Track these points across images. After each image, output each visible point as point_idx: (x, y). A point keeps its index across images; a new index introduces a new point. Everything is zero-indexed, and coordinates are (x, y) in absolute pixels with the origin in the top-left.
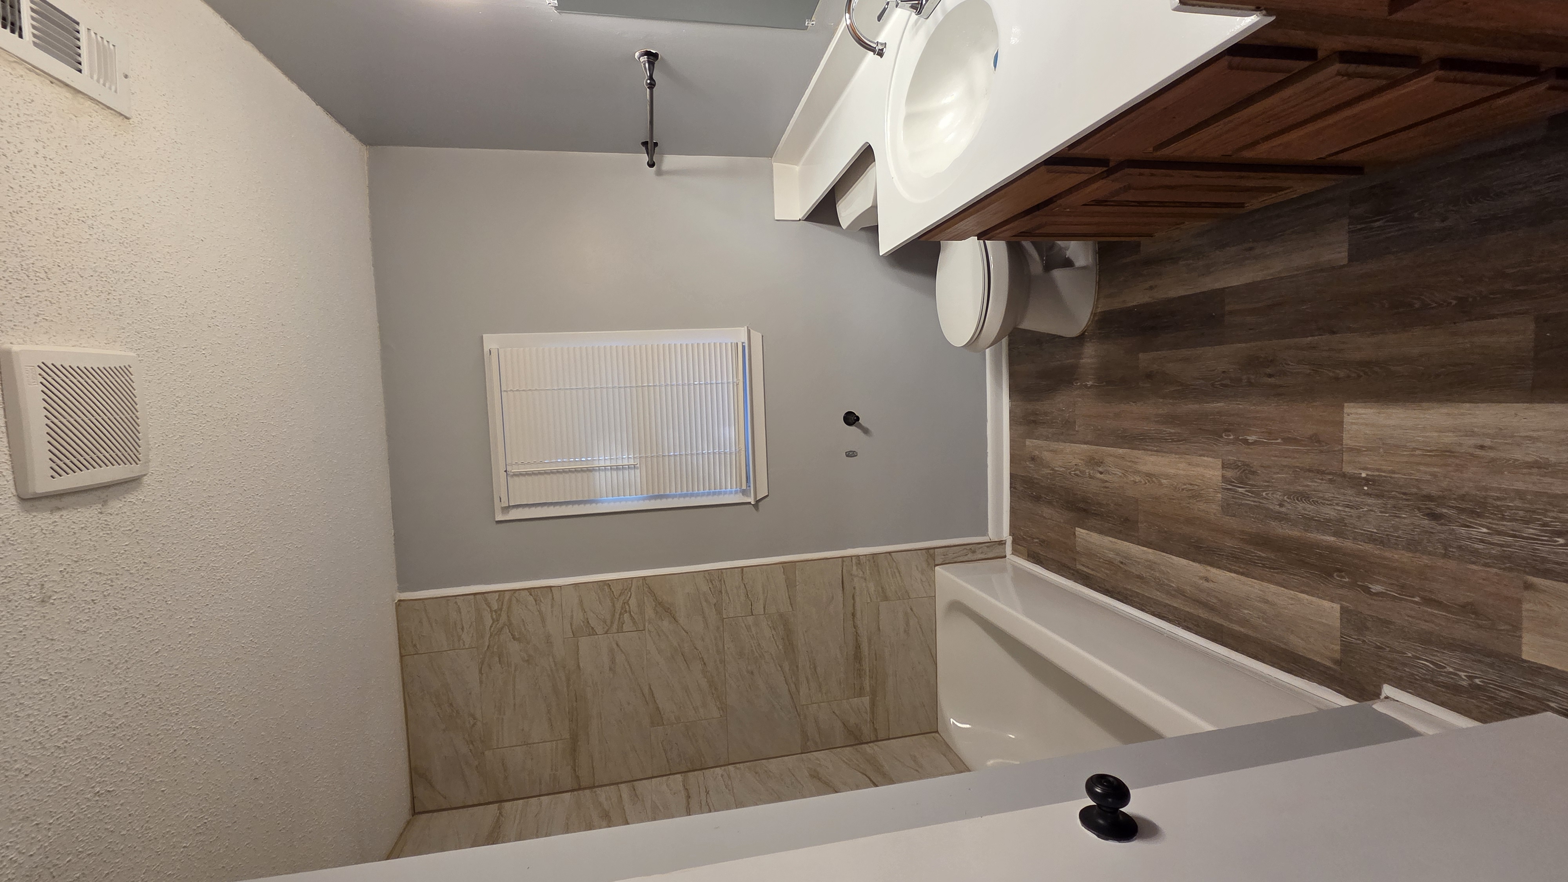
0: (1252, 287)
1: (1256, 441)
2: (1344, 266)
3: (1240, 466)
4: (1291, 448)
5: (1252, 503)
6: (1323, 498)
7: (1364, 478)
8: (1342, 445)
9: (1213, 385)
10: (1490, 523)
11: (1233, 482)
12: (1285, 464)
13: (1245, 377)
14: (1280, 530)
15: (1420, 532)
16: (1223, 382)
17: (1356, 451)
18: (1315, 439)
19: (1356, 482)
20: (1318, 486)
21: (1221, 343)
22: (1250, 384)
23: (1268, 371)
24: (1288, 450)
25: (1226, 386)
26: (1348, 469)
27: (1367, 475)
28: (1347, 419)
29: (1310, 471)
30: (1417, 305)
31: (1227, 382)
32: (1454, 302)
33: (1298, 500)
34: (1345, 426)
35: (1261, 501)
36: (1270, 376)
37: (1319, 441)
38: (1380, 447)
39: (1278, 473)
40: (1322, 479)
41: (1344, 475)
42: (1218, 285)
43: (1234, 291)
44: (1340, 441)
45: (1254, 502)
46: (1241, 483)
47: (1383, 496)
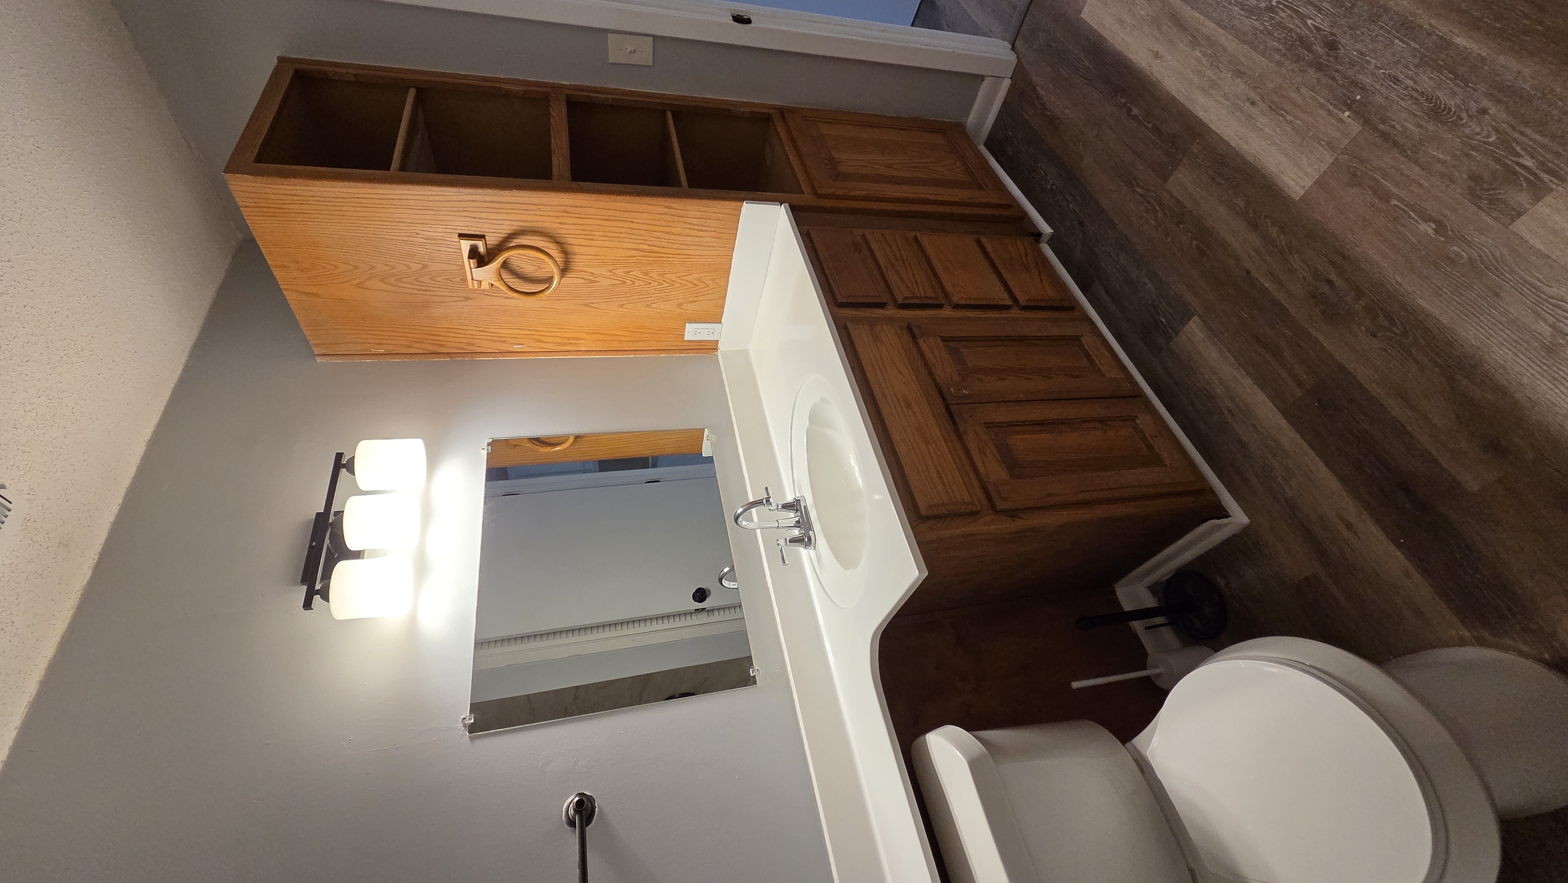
0: (1261, 382)
1: (1426, 220)
2: (1199, 316)
3: (1488, 199)
4: (1389, 185)
5: (1528, 131)
6: (1416, 102)
7: (1349, 108)
8: (1336, 159)
9: (1405, 334)
10: (1300, 28)
11: (1526, 179)
12: (1417, 169)
13: (1357, 307)
14: (1526, 71)
15: (1357, 30)
16: (1387, 324)
17: (1331, 145)
18: (1355, 179)
19: (1360, 111)
20: (1406, 120)
21: (1342, 368)
22: (1359, 294)
23: (1326, 289)
24: (1397, 185)
25: (1389, 318)
26: (1355, 127)
27: (1344, 112)
28: (1308, 183)
29: (1395, 144)
30: (1195, 242)
31: (1382, 321)
32: (1181, 226)
33: (1450, 110)
34: (1317, 177)
35: (1509, 130)
36: (1330, 282)
37: (1354, 175)
38: (1310, 138)
39: (1439, 161)
40: (1393, 127)
41: (1367, 122)
42: (1283, 423)
43: (1276, 396)
44: (1335, 163)
45: (1522, 133)
46: (1515, 173)
47: (1352, 82)
